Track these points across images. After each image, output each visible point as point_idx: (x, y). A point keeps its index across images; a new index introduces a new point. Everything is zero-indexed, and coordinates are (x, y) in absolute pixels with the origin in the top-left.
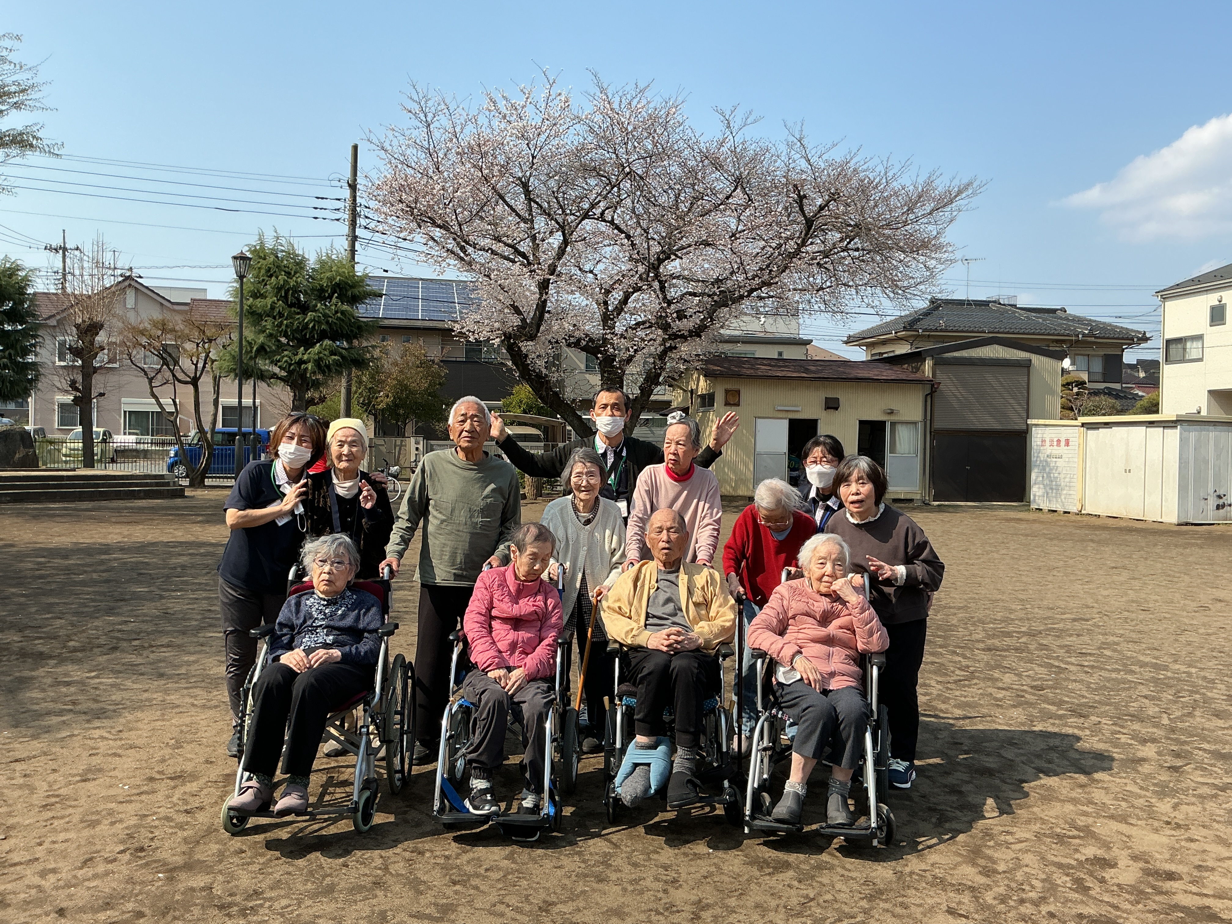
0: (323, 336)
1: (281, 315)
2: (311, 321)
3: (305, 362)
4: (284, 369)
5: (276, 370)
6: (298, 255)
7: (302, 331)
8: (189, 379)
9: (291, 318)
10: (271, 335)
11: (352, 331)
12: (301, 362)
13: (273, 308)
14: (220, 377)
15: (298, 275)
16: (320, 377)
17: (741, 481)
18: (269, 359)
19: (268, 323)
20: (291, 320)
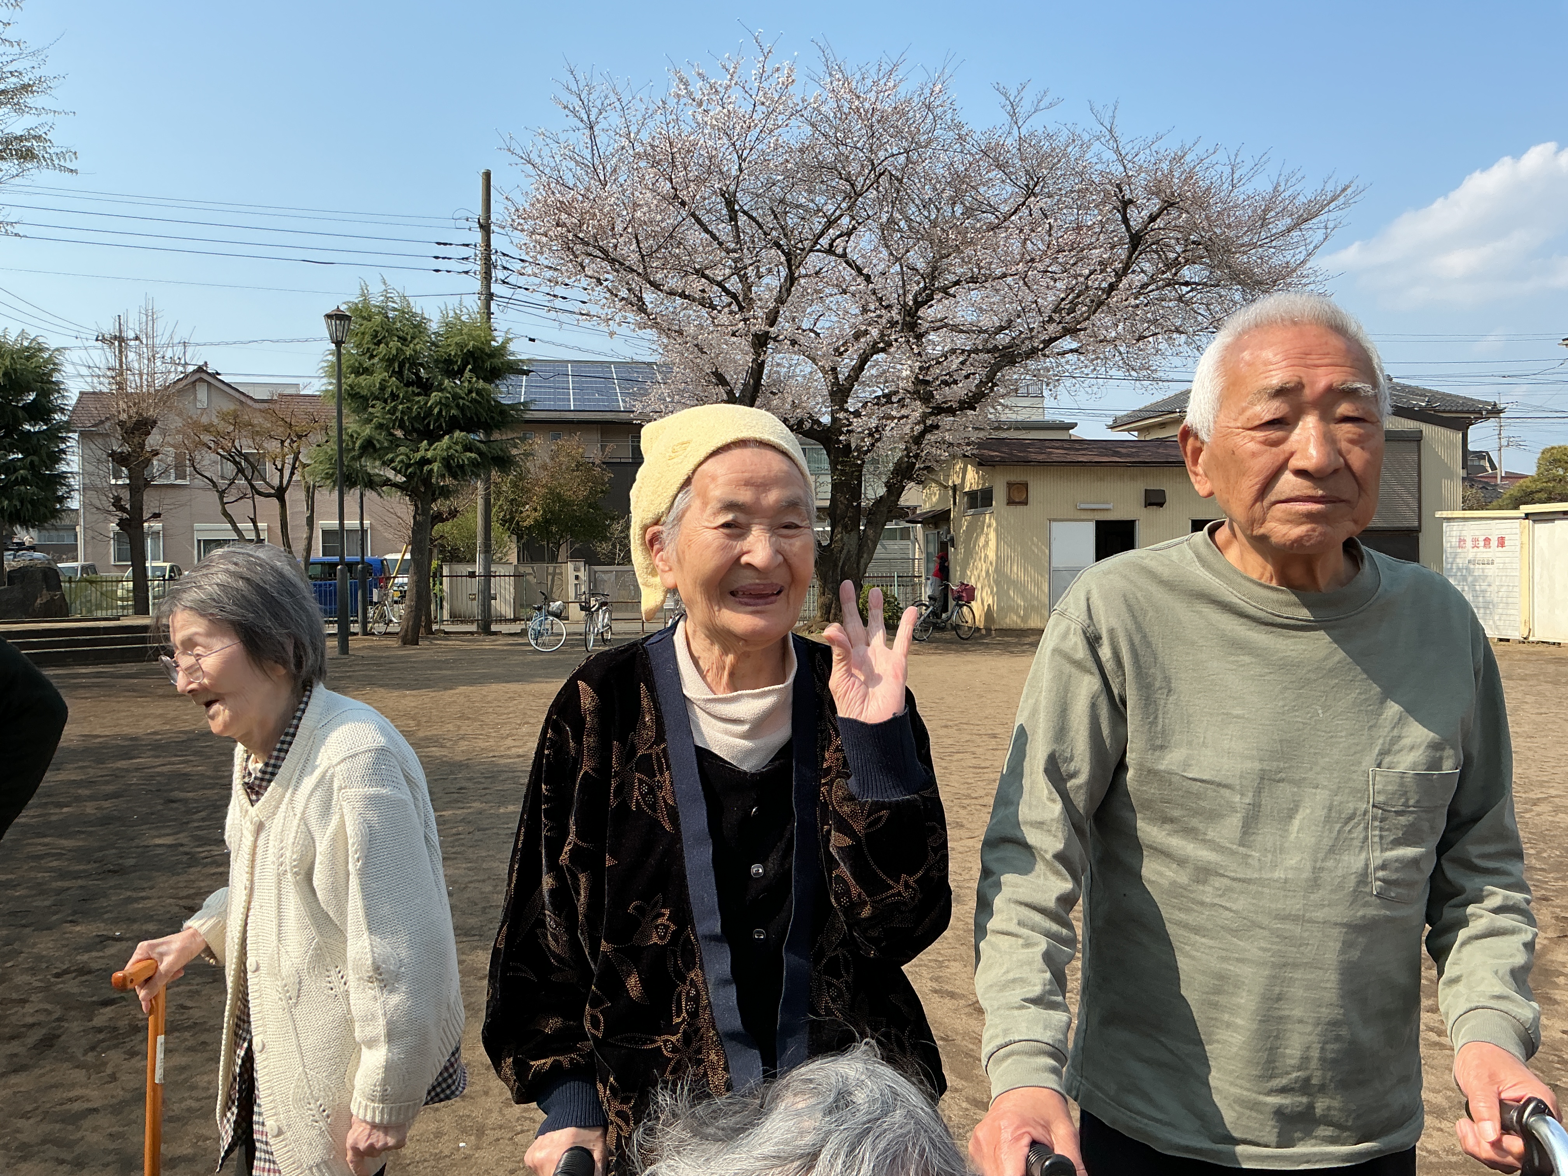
0: (453, 425)
1: (394, 396)
2: (437, 403)
3: (429, 462)
4: (400, 472)
5: (390, 474)
6: (414, 315)
7: (424, 418)
8: (273, 491)
9: (408, 401)
10: (380, 426)
11: (492, 418)
12: (425, 461)
13: (383, 388)
14: (314, 486)
15: (416, 341)
16: (448, 481)
17: (1031, 608)
18: (380, 459)
19: (377, 410)
20: (409, 405)
